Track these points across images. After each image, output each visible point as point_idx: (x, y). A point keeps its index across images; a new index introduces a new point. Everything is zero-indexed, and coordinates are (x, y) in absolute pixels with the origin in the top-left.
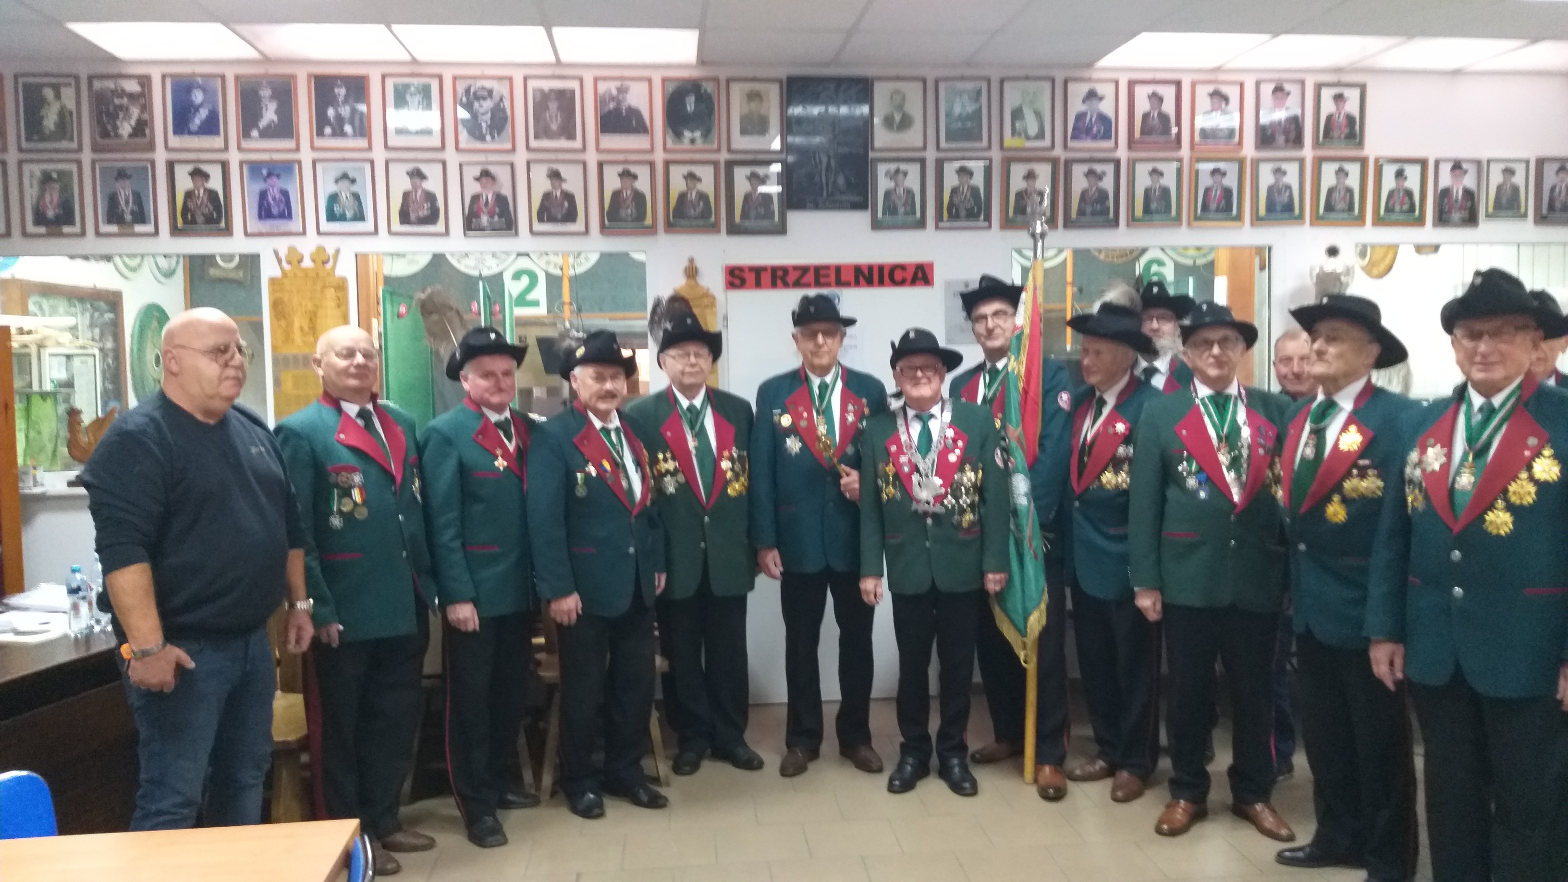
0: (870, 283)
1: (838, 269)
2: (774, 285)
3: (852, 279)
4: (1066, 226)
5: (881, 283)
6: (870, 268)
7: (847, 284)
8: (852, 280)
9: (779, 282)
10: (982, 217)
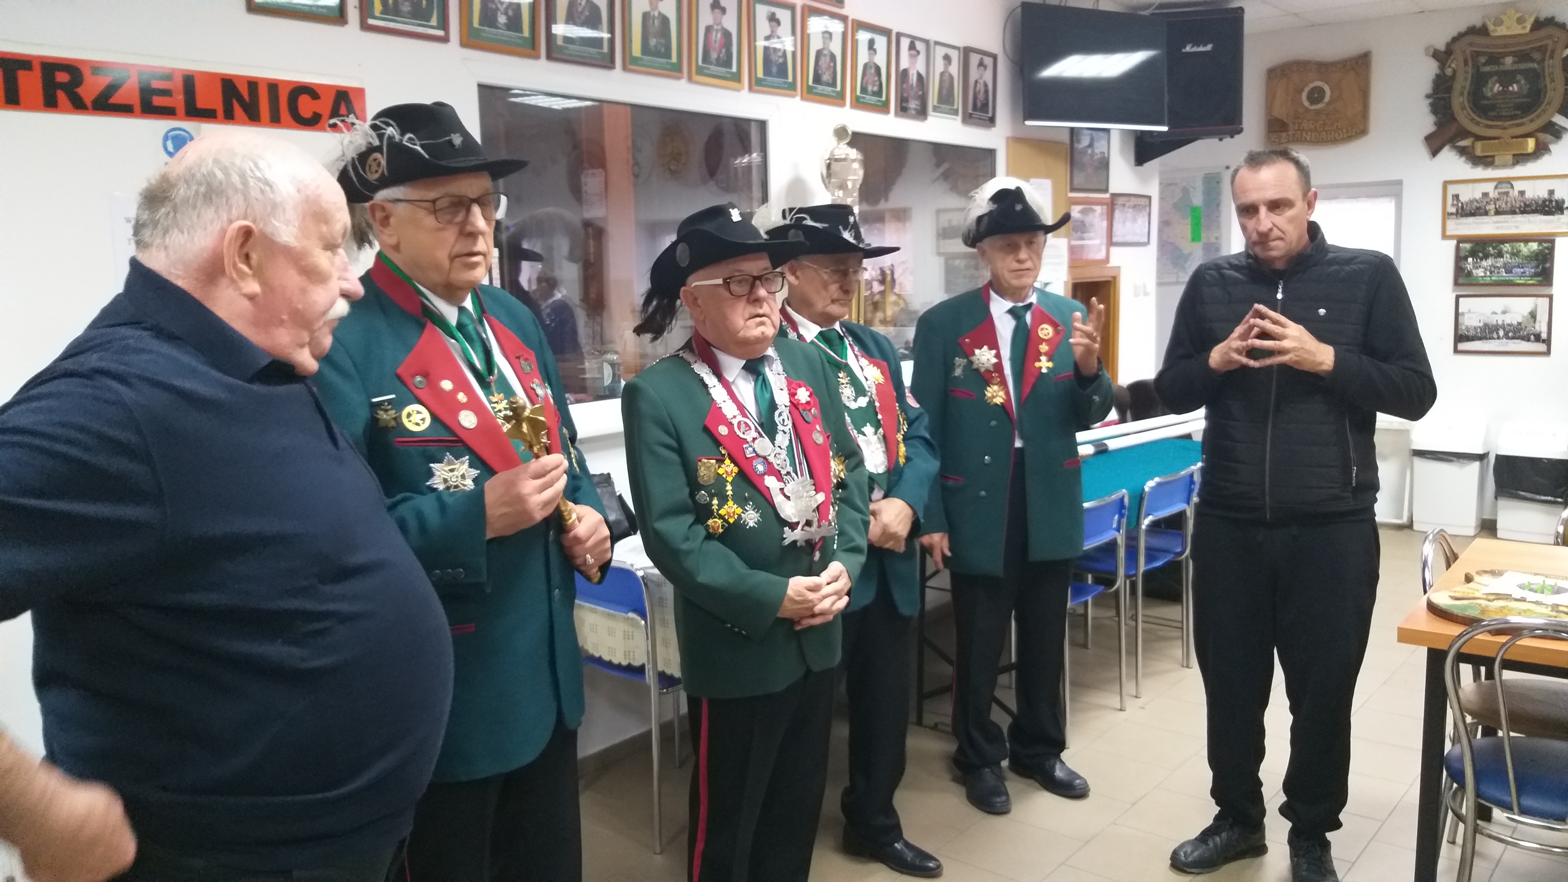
0: (253, 117)
1: (189, 81)
2: (50, 104)
3: (217, 104)
4: (549, 57)
5: (275, 120)
6: (253, 84)
7: (208, 115)
8: (219, 107)
9: (61, 96)
10: (434, 22)
